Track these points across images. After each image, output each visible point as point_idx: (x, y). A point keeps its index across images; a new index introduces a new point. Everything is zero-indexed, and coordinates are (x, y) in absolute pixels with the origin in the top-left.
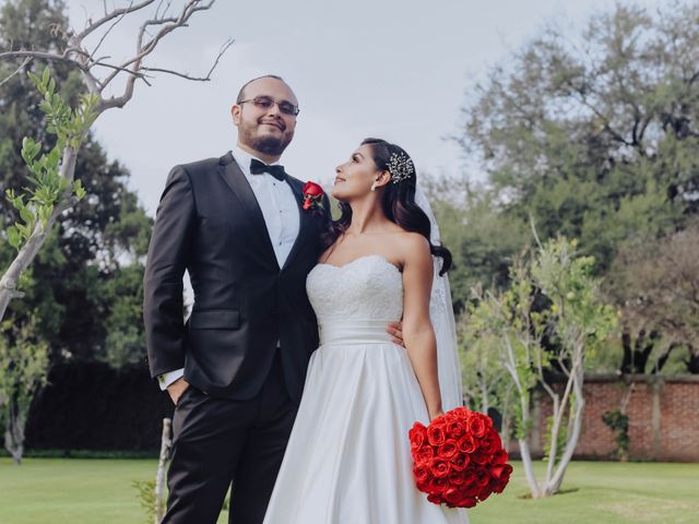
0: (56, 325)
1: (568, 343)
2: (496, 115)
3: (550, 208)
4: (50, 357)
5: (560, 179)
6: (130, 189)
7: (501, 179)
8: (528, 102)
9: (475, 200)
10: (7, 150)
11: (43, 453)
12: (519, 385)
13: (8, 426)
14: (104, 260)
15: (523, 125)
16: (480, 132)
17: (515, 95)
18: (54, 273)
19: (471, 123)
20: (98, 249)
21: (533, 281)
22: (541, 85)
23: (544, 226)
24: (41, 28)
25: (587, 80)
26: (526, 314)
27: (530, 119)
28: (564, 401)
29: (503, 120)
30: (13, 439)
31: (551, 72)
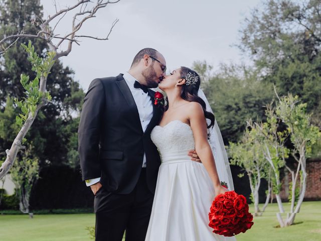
0: (42, 149)
1: (297, 146)
2: (256, 33)
3: (286, 77)
4: (39, 164)
5: (291, 62)
6: (75, 80)
7: (261, 64)
8: (272, 25)
9: (249, 75)
10: (14, 65)
11: (39, 212)
12: (274, 168)
13: (21, 200)
14: (64, 115)
15: (270, 37)
16: (249, 41)
17: (265, 22)
18: (40, 123)
19: (244, 37)
20: (61, 110)
21: (277, 116)
22: (278, 16)
23: (284, 86)
24: (27, 5)
25: (301, 13)
26: (275, 133)
27: (273, 33)
28: (297, 175)
29: (260, 35)
30: (24, 206)
31: (282, 10)
